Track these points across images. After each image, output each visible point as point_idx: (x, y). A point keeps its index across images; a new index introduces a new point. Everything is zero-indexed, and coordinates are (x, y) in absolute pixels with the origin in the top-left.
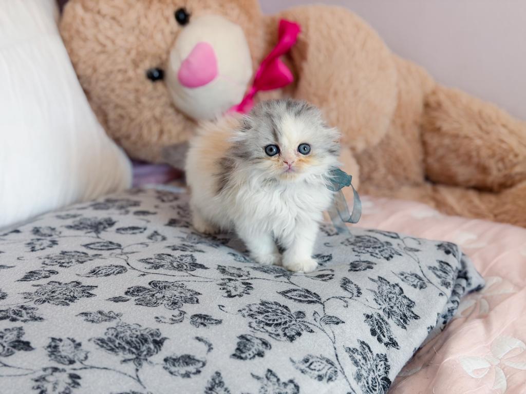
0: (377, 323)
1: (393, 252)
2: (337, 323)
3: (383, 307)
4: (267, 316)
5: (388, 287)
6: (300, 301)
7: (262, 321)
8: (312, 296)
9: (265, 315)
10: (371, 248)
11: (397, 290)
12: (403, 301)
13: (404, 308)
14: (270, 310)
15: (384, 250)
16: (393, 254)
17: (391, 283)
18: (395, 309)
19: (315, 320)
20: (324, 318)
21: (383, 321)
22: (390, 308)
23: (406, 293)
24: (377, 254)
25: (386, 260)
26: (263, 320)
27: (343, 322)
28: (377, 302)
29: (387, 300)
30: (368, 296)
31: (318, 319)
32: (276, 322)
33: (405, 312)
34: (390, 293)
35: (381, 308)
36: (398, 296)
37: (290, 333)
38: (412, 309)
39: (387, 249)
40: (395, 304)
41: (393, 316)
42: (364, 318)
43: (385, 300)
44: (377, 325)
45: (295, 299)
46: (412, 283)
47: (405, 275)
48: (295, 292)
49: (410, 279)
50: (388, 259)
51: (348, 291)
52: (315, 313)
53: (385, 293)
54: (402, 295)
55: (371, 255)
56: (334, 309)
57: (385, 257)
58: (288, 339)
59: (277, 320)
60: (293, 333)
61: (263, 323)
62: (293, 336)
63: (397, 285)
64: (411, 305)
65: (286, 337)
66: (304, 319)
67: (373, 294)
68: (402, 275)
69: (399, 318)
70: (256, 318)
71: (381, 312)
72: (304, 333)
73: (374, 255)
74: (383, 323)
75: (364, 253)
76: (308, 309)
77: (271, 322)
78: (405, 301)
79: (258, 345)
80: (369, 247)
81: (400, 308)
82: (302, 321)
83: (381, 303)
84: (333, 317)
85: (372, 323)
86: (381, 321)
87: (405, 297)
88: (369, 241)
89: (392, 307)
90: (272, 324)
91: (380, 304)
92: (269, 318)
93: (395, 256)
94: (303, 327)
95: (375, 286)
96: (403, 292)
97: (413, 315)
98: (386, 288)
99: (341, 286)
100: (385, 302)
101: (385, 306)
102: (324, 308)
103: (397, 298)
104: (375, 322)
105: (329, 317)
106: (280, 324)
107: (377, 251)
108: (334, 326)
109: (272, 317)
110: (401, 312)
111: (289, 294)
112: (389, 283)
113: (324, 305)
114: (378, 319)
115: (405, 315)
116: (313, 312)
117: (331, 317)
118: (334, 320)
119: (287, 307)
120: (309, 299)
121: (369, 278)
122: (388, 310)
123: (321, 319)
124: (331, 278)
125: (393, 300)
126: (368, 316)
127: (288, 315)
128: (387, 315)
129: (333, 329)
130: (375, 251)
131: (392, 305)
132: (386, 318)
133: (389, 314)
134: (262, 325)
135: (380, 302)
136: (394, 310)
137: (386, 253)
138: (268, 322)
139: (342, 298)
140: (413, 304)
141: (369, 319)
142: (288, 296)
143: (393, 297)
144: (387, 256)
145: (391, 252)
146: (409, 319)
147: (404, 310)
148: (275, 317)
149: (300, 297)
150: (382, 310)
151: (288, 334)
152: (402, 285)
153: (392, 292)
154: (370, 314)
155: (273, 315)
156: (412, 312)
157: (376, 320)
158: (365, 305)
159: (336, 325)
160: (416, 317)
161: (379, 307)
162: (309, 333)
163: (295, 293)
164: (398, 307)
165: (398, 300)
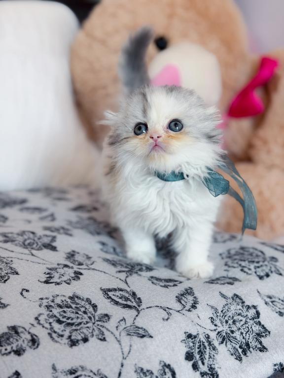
0: (200, 346)
1: (273, 269)
2: (143, 336)
3: (219, 329)
4: (64, 312)
5: (240, 307)
6: (117, 303)
7: (55, 316)
8: (133, 300)
9: (63, 309)
10: (247, 262)
11: (252, 312)
12: (253, 328)
13: (251, 336)
14: (74, 306)
15: (262, 266)
16: (272, 272)
17: (247, 303)
18: (237, 334)
19: (117, 327)
20: (128, 328)
21: (210, 344)
22: (229, 332)
23: (263, 319)
24: (250, 269)
25: (258, 279)
26: (58, 315)
27: (151, 337)
28: (212, 322)
29: (230, 322)
30: (203, 313)
31: (121, 328)
32: (69, 321)
33: (250, 341)
34: (239, 315)
35: (215, 330)
36: (248, 320)
37: (77, 336)
38: (263, 339)
39: (266, 265)
40: (239, 329)
41: (229, 343)
42: (184, 337)
43: (227, 322)
44: (198, 348)
45: (113, 300)
46: (278, 310)
47: (273, 299)
48: (121, 292)
49: (278, 305)
50: (261, 278)
51: (181, 303)
52: (124, 319)
53: (230, 314)
54: (257, 320)
55: (242, 270)
56: (148, 320)
57: (258, 276)
58: (70, 343)
59: (72, 319)
60: (79, 338)
61: (55, 318)
62: (78, 341)
63: (255, 307)
64: (264, 334)
65: (69, 340)
66: (105, 324)
67: (213, 311)
68: (270, 298)
69: (237, 347)
70: (51, 311)
71: (213, 335)
72: (93, 341)
73: (246, 270)
74: (208, 347)
75: (234, 267)
76: (117, 313)
77: (64, 320)
78: (256, 328)
79: (23, 341)
80: (244, 261)
81: (244, 335)
82: (101, 326)
83: (219, 324)
84: (142, 328)
85: (191, 344)
86: (206, 344)
87: (259, 323)
88: (251, 254)
89: (232, 332)
90: (63, 322)
91: (216, 325)
92: (65, 315)
93: (274, 276)
94: (96, 332)
95: (220, 303)
96: (258, 317)
97: (259, 346)
98: (234, 308)
99: (177, 297)
100: (224, 324)
101: (225, 328)
102: (137, 316)
103: (246, 323)
104: (197, 344)
105: (137, 327)
106: (72, 324)
107: (252, 266)
108: (136, 339)
109: (68, 314)
110: (244, 341)
111: (110, 294)
112: (243, 302)
113: (139, 313)
114: (204, 341)
115: (247, 344)
116: (121, 318)
117: (139, 328)
118: (141, 332)
119: (96, 306)
120: (129, 303)
121: (220, 292)
122: (224, 334)
123: (125, 328)
124: (175, 285)
125: (238, 325)
126: (190, 336)
127: (89, 315)
128: (221, 340)
129: (132, 342)
130: (249, 266)
131: (234, 328)
132: (216, 343)
133: (224, 339)
134: (51, 320)
135: (218, 322)
136: (234, 335)
137: (263, 271)
138: (61, 319)
139: (167, 309)
140: (268, 333)
141: (190, 339)
142: (108, 295)
143: (241, 320)
144: (262, 274)
145: (270, 270)
146: (251, 349)
147: (251, 338)
148: (73, 316)
149: (120, 298)
150: (217, 332)
151: (73, 338)
152: (263, 309)
153: (242, 314)
154: (194, 333)
155: (73, 312)
156: (261, 343)
157: (200, 342)
158: (193, 321)
159: (139, 338)
160: (263, 349)
161: (213, 327)
162: (99, 341)
163: (118, 293)
164: (242, 333)
165: (247, 325)
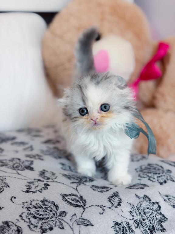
0: (123, 230)
1: (169, 178)
2: (87, 225)
3: (135, 218)
4: (38, 211)
5: (148, 203)
6: (71, 204)
7: (32, 214)
8: (81, 202)
9: (37, 209)
10: (152, 174)
11: (156, 206)
12: (157, 216)
13: (156, 222)
14: (44, 207)
15: (161, 176)
16: (168, 180)
17: (152, 201)
18: (147, 221)
19: (71, 220)
20: (78, 220)
21: (129, 228)
22: (142, 220)
23: (162, 211)
24: (154, 178)
25: (159, 184)
26: (34, 213)
27: (92, 225)
28: (131, 214)
29: (142, 213)
30: (125, 208)
31: (73, 220)
32: (41, 217)
33: (155, 225)
34: (147, 208)
35: (133, 219)
36: (153, 212)
37: (46, 226)
38: (163, 224)
39: (164, 175)
40: (148, 218)
41: (141, 227)
42: (113, 224)
43: (140, 213)
44: (122, 231)
45: (68, 202)
46: (172, 204)
47: (169, 197)
48: (73, 197)
49: (172, 201)
50: (161, 184)
51: (111, 202)
52: (75, 215)
53: (142, 208)
54: (159, 211)
55: (149, 179)
56: (91, 214)
57: (159, 182)
58: (41, 231)
59: (43, 216)
60: (47, 227)
61: (32, 215)
62: (46, 230)
63: (157, 203)
64: (163, 220)
65: (41, 229)
66: (64, 218)
67: (131, 207)
68: (167, 196)
69: (147, 229)
70: (30, 211)
71: (131, 222)
72: (56, 229)
73: (151, 179)
74: (128, 231)
75: (144, 177)
76: (71, 210)
77: (38, 216)
78: (159, 217)
79: (12, 231)
80: (151, 173)
81: (151, 221)
82: (61, 219)
83: (135, 215)
84: (86, 220)
85: (118, 229)
86: (127, 229)
87: (161, 213)
88: (155, 169)
89: (144, 220)
90: (37, 217)
91: (133, 216)
92: (38, 213)
93: (169, 182)
94: (58, 223)
95: (135, 202)
96: (160, 209)
97: (161, 228)
98: (145, 204)
99: (108, 198)
100: (139, 215)
101: (138, 218)
102: (83, 212)
103: (152, 213)
104: (122, 229)
105: (83, 219)
106: (43, 219)
107: (155, 177)
108: (83, 227)
109: (40, 212)
110: (151, 225)
111: (67, 198)
112: (150, 200)
113: (84, 210)
114: (126, 226)
115: (153, 227)
116: (74, 214)
117: (85, 220)
118: (86, 222)
119: (58, 206)
120: (78, 203)
121: (135, 194)
122: (139, 222)
123: (76, 220)
124: (107, 191)
125: (147, 215)
126: (117, 224)
127: (54, 212)
128: (136, 225)
129: (81, 229)
130: (154, 176)
131: (145, 217)
132: (133, 227)
133: (138, 225)
134: (30, 217)
135: (134, 214)
136: (145, 222)
137: (162, 179)
138: (36, 216)
139: (102, 207)
140: (166, 219)
141: (117, 226)
142: (65, 199)
143: (149, 212)
144: (162, 181)
145: (167, 178)
146: (156, 230)
147: (155, 223)
148: (43, 213)
149: (73, 200)
150: (134, 220)
151: (43, 228)
152: (163, 204)
153: (150, 208)
154: (119, 222)
155: (43, 211)
156: (162, 226)
157: (123, 227)
158: (118, 214)
159: (85, 227)
160: (163, 230)
161: (132, 217)
162: (60, 229)
163: (72, 197)
164: (150, 220)
165: (153, 215)
